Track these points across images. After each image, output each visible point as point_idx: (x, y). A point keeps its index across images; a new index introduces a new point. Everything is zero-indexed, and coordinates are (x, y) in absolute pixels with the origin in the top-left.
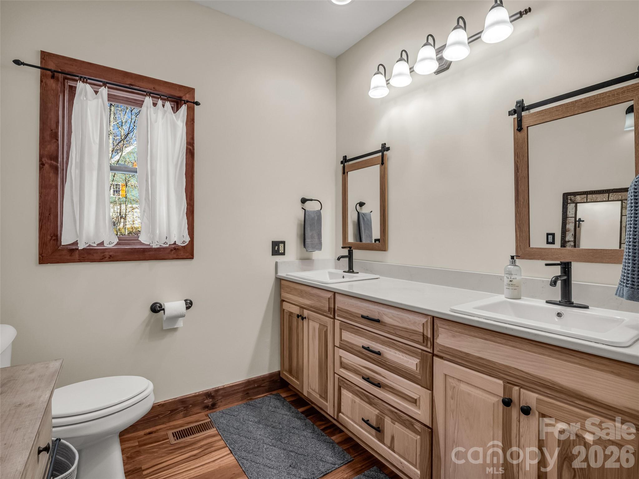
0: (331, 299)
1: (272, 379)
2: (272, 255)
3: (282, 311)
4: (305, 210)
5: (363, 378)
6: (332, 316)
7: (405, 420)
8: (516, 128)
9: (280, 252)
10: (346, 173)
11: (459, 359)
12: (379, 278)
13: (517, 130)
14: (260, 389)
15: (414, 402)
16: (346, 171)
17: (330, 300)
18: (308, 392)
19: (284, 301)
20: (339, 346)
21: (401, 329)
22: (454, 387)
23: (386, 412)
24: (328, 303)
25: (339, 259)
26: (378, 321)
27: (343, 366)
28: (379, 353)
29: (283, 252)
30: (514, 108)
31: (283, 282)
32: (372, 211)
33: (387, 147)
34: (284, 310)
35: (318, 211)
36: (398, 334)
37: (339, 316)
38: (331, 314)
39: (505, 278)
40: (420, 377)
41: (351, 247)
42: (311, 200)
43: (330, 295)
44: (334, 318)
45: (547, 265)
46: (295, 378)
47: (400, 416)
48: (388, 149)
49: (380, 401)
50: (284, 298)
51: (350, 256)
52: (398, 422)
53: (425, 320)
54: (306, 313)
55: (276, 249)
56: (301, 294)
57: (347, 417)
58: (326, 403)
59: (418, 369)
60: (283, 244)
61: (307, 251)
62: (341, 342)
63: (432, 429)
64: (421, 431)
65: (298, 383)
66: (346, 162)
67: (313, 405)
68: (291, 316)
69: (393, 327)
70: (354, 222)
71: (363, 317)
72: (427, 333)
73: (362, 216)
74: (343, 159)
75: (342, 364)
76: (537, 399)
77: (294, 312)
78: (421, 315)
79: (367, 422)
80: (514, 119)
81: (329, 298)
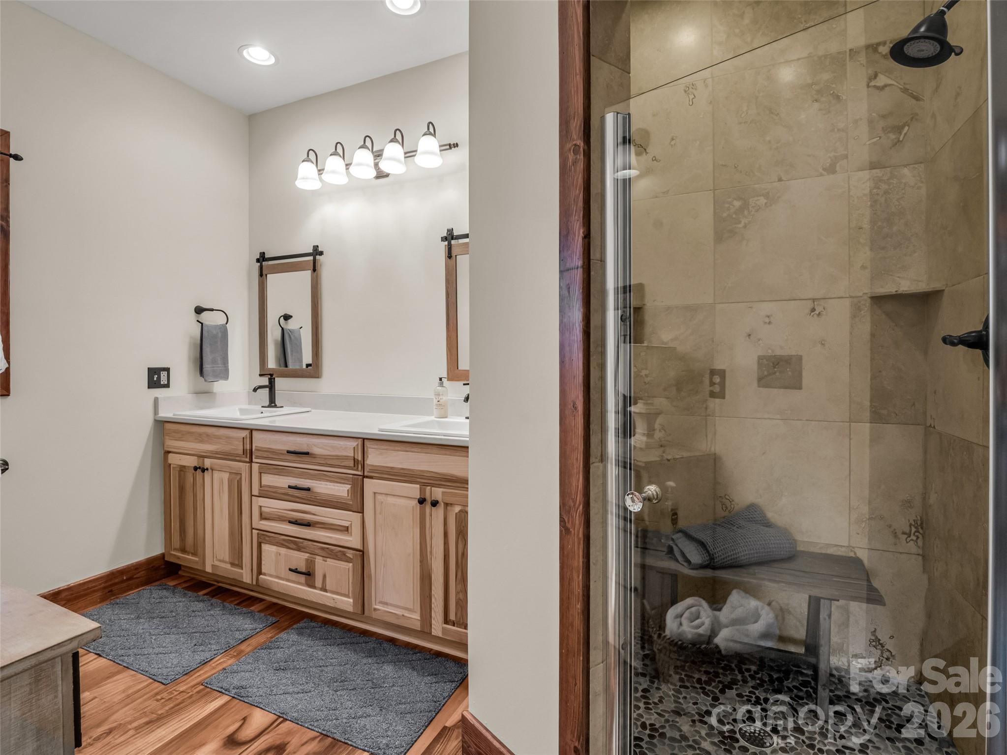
0: (247, 438)
1: (152, 565)
2: (149, 388)
3: (167, 467)
4: (202, 324)
5: (290, 522)
6: (248, 460)
7: (336, 552)
8: (447, 255)
9: (162, 383)
10: (264, 276)
11: (385, 474)
12: (311, 411)
13: (448, 257)
14: (131, 582)
15: (346, 530)
16: (264, 273)
17: (245, 440)
18: (213, 566)
19: (169, 452)
20: (258, 495)
21: (332, 457)
22: (382, 502)
23: (317, 551)
24: (242, 443)
25: (255, 390)
26: (307, 454)
27: (263, 517)
28: (308, 489)
29: (166, 383)
30: (446, 235)
31: (168, 426)
32: (302, 327)
33: (320, 250)
34: (170, 464)
35: (222, 325)
36: (328, 463)
37: (257, 457)
38: (247, 457)
39: (434, 399)
40: (351, 503)
41: (273, 374)
42: (212, 310)
43: (245, 433)
44: (251, 461)
45: (464, 384)
46: (190, 555)
47: (332, 550)
48: (321, 253)
49: (310, 543)
50: (171, 448)
51: (271, 386)
52: (330, 558)
53: (356, 444)
54: (208, 463)
55: (155, 379)
56: (200, 438)
57: (271, 576)
58: (241, 571)
59: (350, 495)
60: (166, 372)
61: (205, 381)
62: (261, 489)
63: (363, 552)
64: (353, 557)
65: (197, 559)
66: (264, 261)
67: (220, 585)
68: (183, 471)
69: (323, 457)
70: (276, 342)
71: (288, 452)
72: (358, 457)
73: (289, 333)
74: (260, 256)
75: (263, 514)
76: (443, 492)
77: (188, 465)
78: (351, 439)
79: (295, 571)
80: (446, 245)
81: (243, 438)
